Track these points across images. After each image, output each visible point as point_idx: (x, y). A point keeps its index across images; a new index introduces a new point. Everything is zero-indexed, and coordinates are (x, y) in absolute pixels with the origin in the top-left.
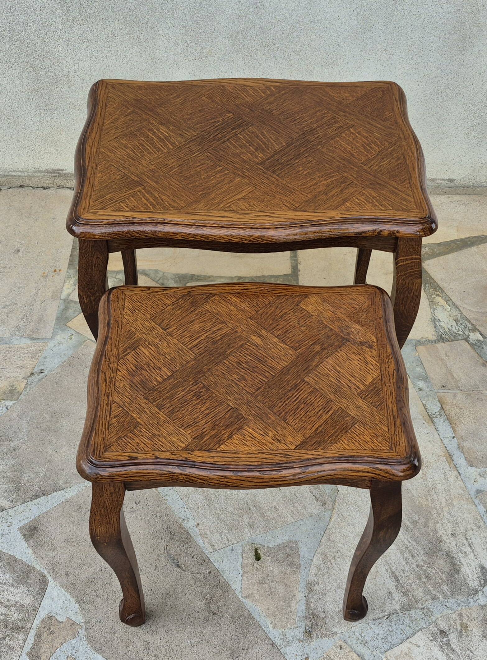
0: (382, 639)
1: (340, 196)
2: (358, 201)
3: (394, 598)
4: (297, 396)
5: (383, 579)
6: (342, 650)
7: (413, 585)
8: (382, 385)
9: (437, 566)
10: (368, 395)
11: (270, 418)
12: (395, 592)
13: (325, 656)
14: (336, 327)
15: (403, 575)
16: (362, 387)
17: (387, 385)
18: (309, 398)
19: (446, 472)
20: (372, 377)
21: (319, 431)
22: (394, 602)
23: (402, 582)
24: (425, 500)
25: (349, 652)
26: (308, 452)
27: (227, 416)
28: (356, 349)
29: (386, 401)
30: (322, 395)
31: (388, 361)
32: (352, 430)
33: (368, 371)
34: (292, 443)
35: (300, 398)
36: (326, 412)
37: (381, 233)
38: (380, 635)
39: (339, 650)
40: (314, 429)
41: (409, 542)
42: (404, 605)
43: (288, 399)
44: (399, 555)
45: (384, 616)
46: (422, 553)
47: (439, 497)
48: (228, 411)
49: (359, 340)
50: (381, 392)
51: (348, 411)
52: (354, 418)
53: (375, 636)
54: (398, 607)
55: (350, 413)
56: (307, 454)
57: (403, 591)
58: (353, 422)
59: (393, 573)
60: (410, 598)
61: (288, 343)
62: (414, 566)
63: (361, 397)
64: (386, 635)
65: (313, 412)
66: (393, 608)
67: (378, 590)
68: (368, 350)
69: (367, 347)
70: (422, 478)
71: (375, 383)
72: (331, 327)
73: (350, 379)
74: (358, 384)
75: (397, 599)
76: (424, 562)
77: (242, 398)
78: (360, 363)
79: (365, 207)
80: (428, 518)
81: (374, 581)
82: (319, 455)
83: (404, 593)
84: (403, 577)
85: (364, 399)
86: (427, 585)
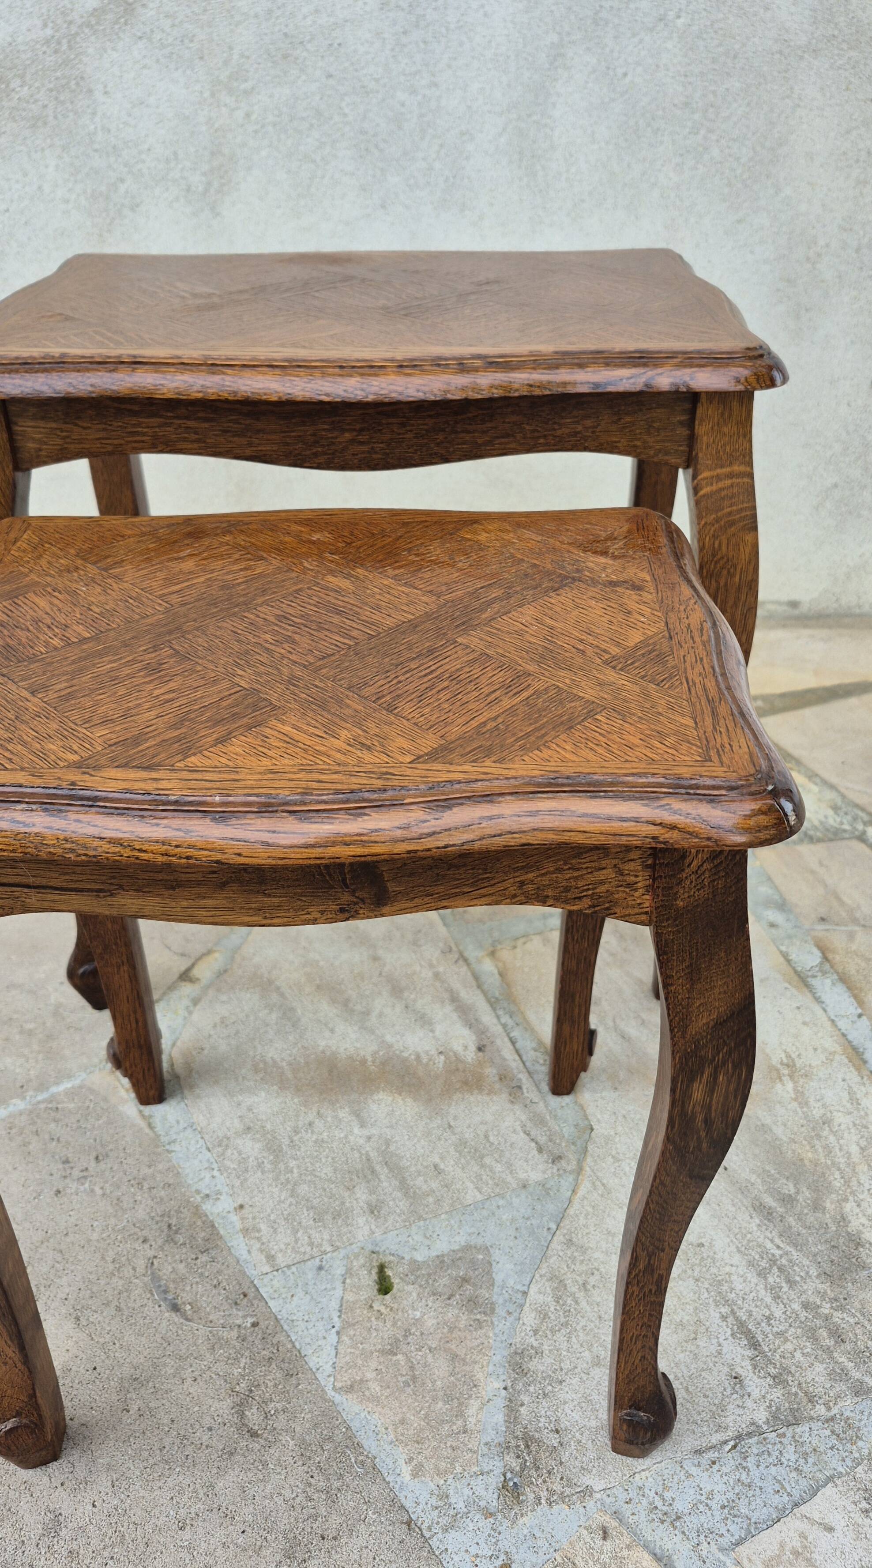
0: (723, 1507)
3: (749, 1390)
4: (432, 668)
5: (714, 1341)
6: (608, 1542)
7: (798, 1355)
8: (671, 647)
9: (857, 1305)
10: (632, 663)
11: (348, 706)
12: (751, 1374)
13: (559, 1560)
15: (767, 1329)
16: (615, 650)
19: (853, 1085)
20: (644, 633)
21: (488, 727)
22: (749, 1403)
23: (767, 1349)
24: (808, 1148)
25: (629, 1547)
26: (452, 768)
27: (224, 704)
28: (598, 591)
29: (685, 672)
32: (588, 725)
34: (403, 751)
36: (511, 693)
38: (717, 1497)
39: (599, 1542)
40: (474, 723)
41: (778, 1247)
42: (778, 1409)
43: (407, 672)
44: (752, 1277)
45: (725, 1442)
46: (814, 1272)
47: (841, 1142)
48: (230, 695)
49: (607, 579)
50: (670, 657)
51: (575, 691)
52: (594, 702)
53: (703, 1498)
54: (761, 1416)
55: (582, 695)
56: (450, 772)
57: (773, 1371)
58: (591, 711)
59: (741, 1324)
60: (794, 1390)
61: (421, 587)
62: (796, 1306)
63: (614, 668)
64: (734, 1497)
65: (476, 693)
66: (747, 1419)
67: (703, 1370)
68: (633, 593)
69: (627, 588)
70: (795, 1100)
71: (653, 643)
73: (583, 637)
75: (756, 1393)
76: (823, 1295)
77: (275, 672)
80: (820, 1187)
81: (690, 1347)
82: (485, 774)
83: (774, 1378)
84: (770, 1335)
85: (622, 670)
86: (835, 1354)
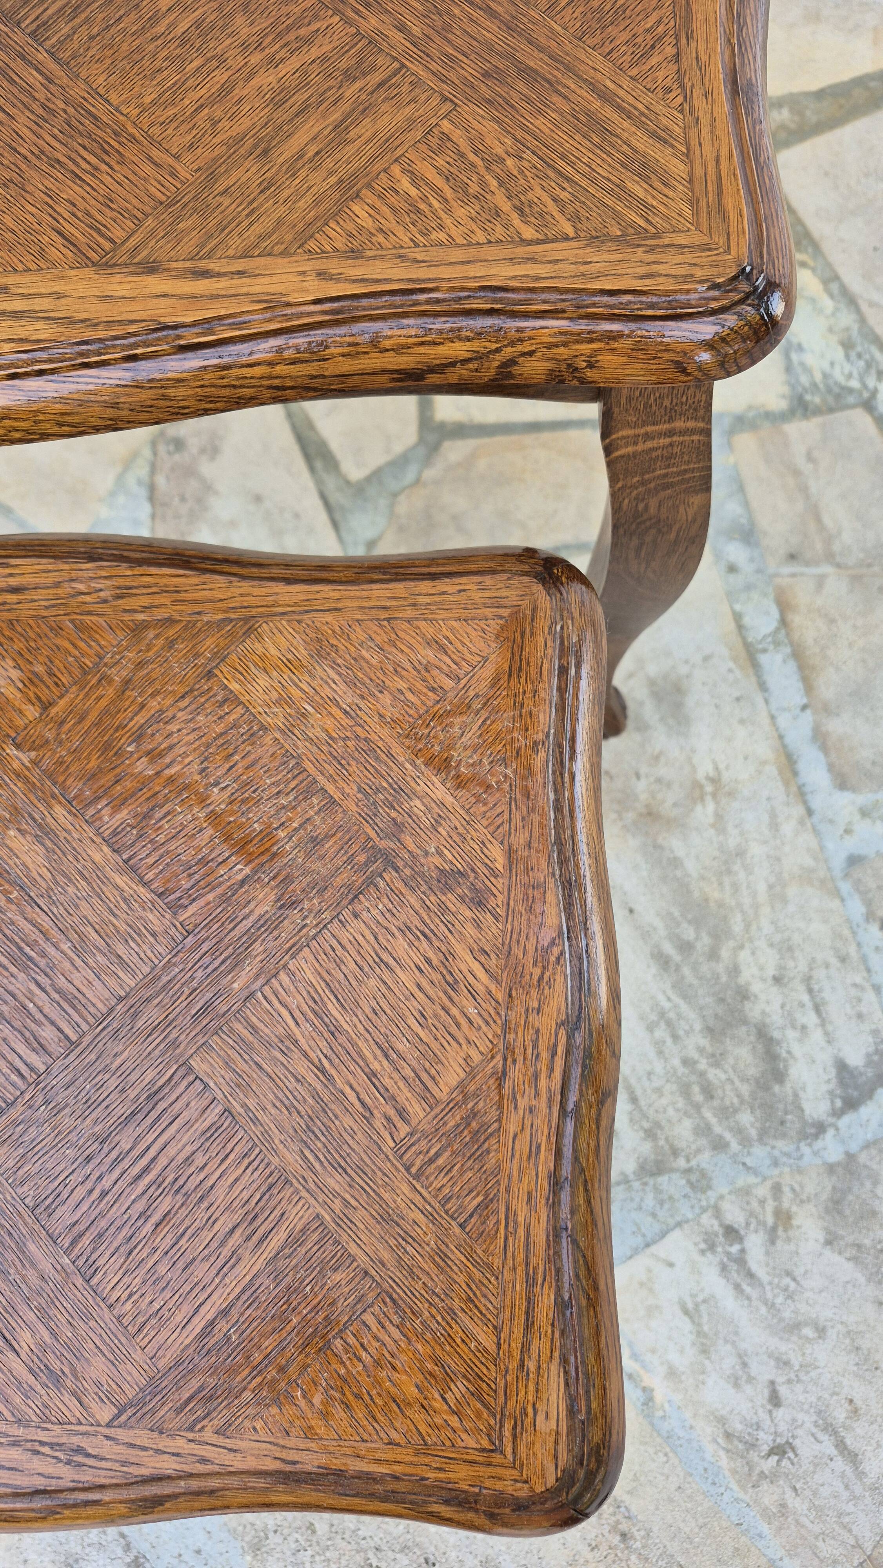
1: (329, 163)
2: (413, 192)
4: (152, 1153)
8: (500, 1105)
10: (437, 1155)
14: (351, 789)
16: (416, 1110)
17: (522, 1103)
18: (200, 1160)
20: (467, 1058)
28: (417, 906)
29: (508, 1190)
30: (255, 1145)
31: (541, 978)
32: (351, 1340)
33: (453, 1029)
34: (103, 1395)
35: (162, 1161)
36: (255, 1239)
37: (515, 370)
40: (198, 1324)
49: (437, 861)
50: (493, 1141)
51: (345, 1239)
52: (366, 1273)
55: (353, 1249)
56: (157, 1451)
58: (360, 1299)
61: (150, 876)
63: (408, 1169)
65: (206, 1236)
68: (468, 913)
69: (462, 899)
71: (475, 1095)
72: (331, 789)
73: (375, 1066)
74: (405, 1095)
78: (425, 984)
79: (441, 227)
82: (203, 1460)
85: (417, 1177)
